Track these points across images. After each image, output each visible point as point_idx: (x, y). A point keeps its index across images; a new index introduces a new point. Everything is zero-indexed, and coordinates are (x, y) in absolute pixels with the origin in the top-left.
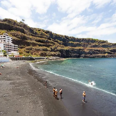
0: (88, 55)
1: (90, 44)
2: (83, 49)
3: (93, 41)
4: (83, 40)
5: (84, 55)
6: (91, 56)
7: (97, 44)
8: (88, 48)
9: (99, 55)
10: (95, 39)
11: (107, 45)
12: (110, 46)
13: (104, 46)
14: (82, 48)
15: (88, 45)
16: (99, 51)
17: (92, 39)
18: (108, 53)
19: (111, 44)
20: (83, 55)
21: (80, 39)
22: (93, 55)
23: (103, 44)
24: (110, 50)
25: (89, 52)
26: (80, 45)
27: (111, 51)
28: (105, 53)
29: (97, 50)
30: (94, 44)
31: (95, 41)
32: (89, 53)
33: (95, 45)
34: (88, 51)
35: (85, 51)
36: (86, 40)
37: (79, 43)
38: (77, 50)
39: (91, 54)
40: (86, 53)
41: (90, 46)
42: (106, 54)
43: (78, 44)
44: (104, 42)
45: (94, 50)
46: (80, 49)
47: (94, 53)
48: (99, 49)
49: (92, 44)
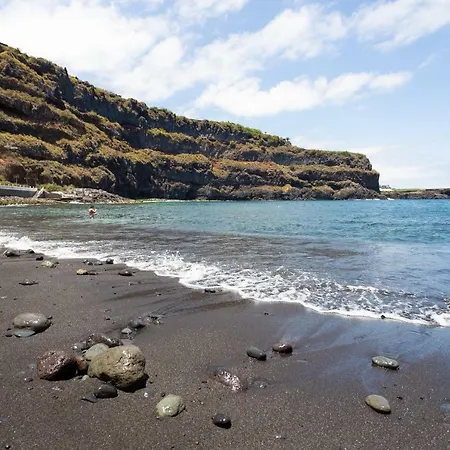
0: (227, 190)
1: (233, 147)
2: (207, 166)
3: (244, 135)
4: (207, 127)
5: (212, 191)
6: (238, 192)
7: (256, 149)
8: (224, 162)
9: (265, 188)
10: (248, 129)
11: (290, 156)
12: (297, 159)
13: (279, 158)
14: (201, 159)
15: (224, 149)
16: (264, 174)
17: (240, 128)
18: (294, 184)
19: (300, 150)
20: (208, 189)
21: (195, 124)
22: (245, 190)
23: (277, 150)
24: (298, 172)
25: (230, 176)
26: (193, 148)
27: (301, 176)
28: (283, 182)
29: (257, 172)
30: (245, 148)
31: (250, 136)
32: (228, 181)
33: (248, 150)
34: (225, 174)
35: (216, 171)
36: (218, 127)
37: (190, 138)
38: (183, 166)
39: (237, 187)
40: (217, 182)
41: (231, 153)
42: (287, 188)
43: (185, 142)
44: (279, 142)
45: (248, 171)
46: (195, 165)
47: (247, 182)
48: (263, 167)
49: (238, 146)
